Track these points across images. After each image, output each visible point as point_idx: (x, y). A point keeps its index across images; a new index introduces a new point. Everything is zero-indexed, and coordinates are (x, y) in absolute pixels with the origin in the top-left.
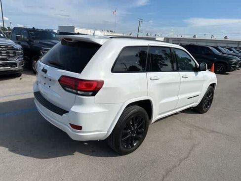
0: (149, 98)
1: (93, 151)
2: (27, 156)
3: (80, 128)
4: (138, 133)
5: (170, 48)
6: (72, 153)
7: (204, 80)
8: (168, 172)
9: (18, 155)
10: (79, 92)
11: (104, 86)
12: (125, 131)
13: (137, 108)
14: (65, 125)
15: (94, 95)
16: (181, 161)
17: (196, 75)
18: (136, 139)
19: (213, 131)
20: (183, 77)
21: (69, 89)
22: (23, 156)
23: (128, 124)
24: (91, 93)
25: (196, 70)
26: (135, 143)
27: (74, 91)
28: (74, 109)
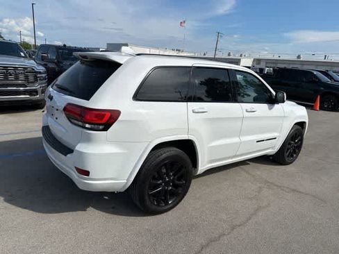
0: (191, 137)
1: (113, 208)
2: (25, 208)
3: (87, 173)
4: (175, 186)
5: (227, 69)
6: (84, 209)
7: (284, 117)
8: (211, 241)
9: (13, 207)
10: (87, 126)
11: (120, 118)
12: (155, 182)
13: (174, 151)
14: (70, 168)
15: (106, 129)
16: (233, 228)
17: (270, 109)
18: (172, 194)
19: (294, 190)
20: (247, 111)
21: (76, 122)
22: (20, 209)
23: (159, 172)
24: (101, 127)
25: (272, 101)
26: (170, 199)
27: (80, 123)
28: (80, 147)
